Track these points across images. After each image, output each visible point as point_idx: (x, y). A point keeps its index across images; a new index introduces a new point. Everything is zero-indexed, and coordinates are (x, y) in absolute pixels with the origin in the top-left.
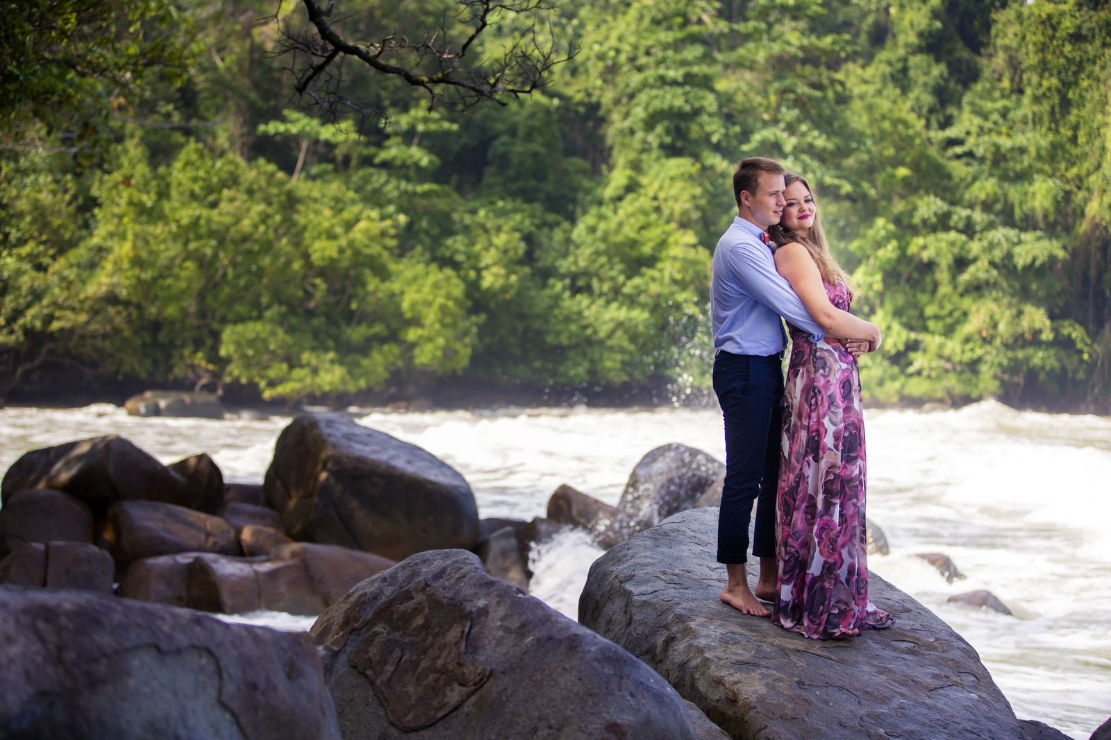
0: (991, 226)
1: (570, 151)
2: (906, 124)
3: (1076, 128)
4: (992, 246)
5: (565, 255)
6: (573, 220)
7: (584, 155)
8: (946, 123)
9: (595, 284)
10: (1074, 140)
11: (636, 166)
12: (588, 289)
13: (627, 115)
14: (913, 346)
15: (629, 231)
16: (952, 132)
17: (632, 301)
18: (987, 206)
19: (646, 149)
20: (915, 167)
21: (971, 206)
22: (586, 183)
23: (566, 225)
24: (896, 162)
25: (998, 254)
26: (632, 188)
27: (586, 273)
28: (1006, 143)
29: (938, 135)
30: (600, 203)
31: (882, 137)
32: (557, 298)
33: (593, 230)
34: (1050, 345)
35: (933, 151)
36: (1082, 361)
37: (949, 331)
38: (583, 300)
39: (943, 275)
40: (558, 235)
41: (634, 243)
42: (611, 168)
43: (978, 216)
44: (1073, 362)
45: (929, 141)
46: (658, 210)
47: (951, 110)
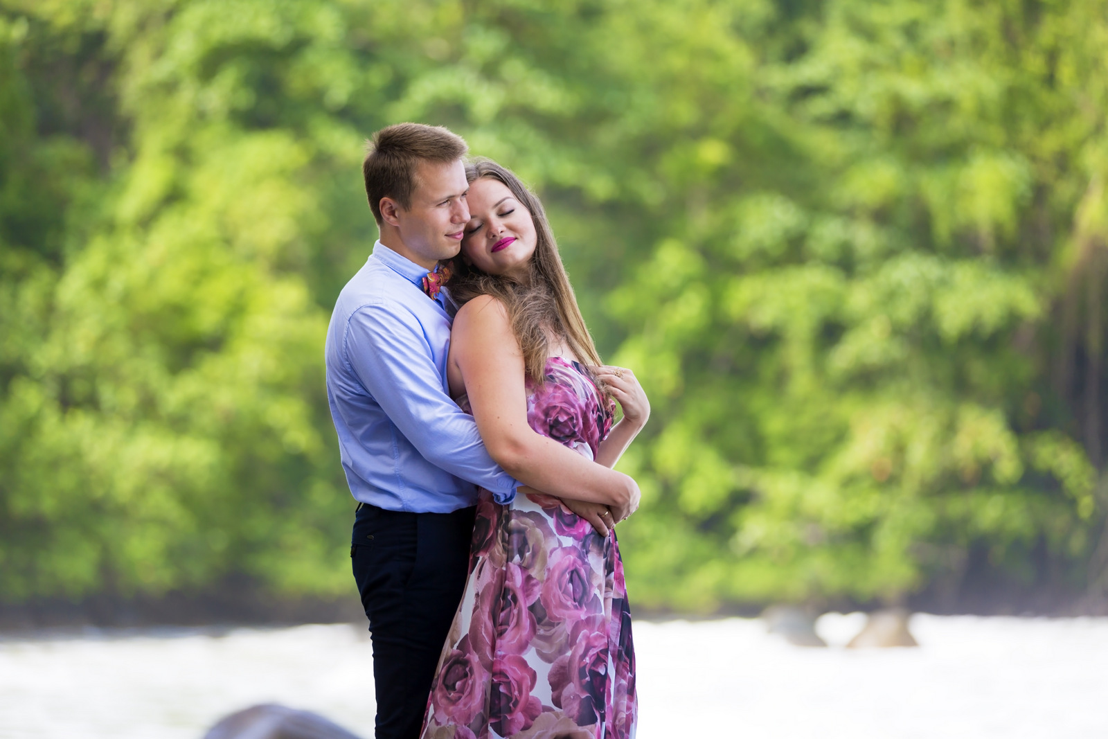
0: (888, 254)
1: (49, 127)
2: (712, 55)
3: (1052, 56)
4: (891, 296)
5: (44, 333)
6: (56, 262)
7: (78, 131)
8: (797, 51)
9: (107, 393)
10: (1050, 80)
11: (183, 155)
12: (91, 403)
13: (159, 53)
14: (741, 499)
15: (171, 286)
16: (810, 71)
17: (179, 424)
18: (882, 216)
19: (200, 118)
20: (737, 141)
21: (849, 213)
22: (81, 189)
23: (44, 275)
24: (698, 133)
25: (905, 312)
26: (174, 197)
27: (91, 373)
28: (914, 90)
29: (782, 78)
30: (111, 228)
31: (668, 84)
32: (30, 427)
33: (99, 285)
34: (1012, 488)
35: (772, 114)
36: (1076, 519)
37: (812, 465)
38: (82, 425)
39: (797, 354)
40: (30, 295)
41: (179, 310)
42: (132, 157)
43: (865, 237)
44: (1058, 521)
45: (762, 93)
46: (228, 242)
47: (807, 28)
